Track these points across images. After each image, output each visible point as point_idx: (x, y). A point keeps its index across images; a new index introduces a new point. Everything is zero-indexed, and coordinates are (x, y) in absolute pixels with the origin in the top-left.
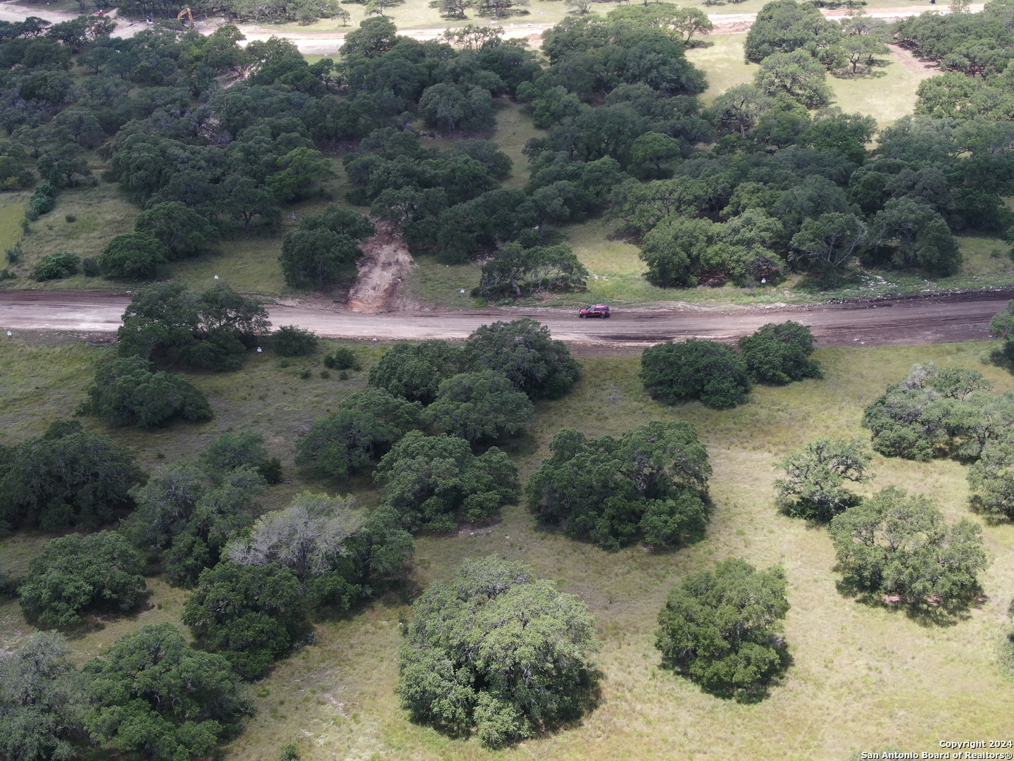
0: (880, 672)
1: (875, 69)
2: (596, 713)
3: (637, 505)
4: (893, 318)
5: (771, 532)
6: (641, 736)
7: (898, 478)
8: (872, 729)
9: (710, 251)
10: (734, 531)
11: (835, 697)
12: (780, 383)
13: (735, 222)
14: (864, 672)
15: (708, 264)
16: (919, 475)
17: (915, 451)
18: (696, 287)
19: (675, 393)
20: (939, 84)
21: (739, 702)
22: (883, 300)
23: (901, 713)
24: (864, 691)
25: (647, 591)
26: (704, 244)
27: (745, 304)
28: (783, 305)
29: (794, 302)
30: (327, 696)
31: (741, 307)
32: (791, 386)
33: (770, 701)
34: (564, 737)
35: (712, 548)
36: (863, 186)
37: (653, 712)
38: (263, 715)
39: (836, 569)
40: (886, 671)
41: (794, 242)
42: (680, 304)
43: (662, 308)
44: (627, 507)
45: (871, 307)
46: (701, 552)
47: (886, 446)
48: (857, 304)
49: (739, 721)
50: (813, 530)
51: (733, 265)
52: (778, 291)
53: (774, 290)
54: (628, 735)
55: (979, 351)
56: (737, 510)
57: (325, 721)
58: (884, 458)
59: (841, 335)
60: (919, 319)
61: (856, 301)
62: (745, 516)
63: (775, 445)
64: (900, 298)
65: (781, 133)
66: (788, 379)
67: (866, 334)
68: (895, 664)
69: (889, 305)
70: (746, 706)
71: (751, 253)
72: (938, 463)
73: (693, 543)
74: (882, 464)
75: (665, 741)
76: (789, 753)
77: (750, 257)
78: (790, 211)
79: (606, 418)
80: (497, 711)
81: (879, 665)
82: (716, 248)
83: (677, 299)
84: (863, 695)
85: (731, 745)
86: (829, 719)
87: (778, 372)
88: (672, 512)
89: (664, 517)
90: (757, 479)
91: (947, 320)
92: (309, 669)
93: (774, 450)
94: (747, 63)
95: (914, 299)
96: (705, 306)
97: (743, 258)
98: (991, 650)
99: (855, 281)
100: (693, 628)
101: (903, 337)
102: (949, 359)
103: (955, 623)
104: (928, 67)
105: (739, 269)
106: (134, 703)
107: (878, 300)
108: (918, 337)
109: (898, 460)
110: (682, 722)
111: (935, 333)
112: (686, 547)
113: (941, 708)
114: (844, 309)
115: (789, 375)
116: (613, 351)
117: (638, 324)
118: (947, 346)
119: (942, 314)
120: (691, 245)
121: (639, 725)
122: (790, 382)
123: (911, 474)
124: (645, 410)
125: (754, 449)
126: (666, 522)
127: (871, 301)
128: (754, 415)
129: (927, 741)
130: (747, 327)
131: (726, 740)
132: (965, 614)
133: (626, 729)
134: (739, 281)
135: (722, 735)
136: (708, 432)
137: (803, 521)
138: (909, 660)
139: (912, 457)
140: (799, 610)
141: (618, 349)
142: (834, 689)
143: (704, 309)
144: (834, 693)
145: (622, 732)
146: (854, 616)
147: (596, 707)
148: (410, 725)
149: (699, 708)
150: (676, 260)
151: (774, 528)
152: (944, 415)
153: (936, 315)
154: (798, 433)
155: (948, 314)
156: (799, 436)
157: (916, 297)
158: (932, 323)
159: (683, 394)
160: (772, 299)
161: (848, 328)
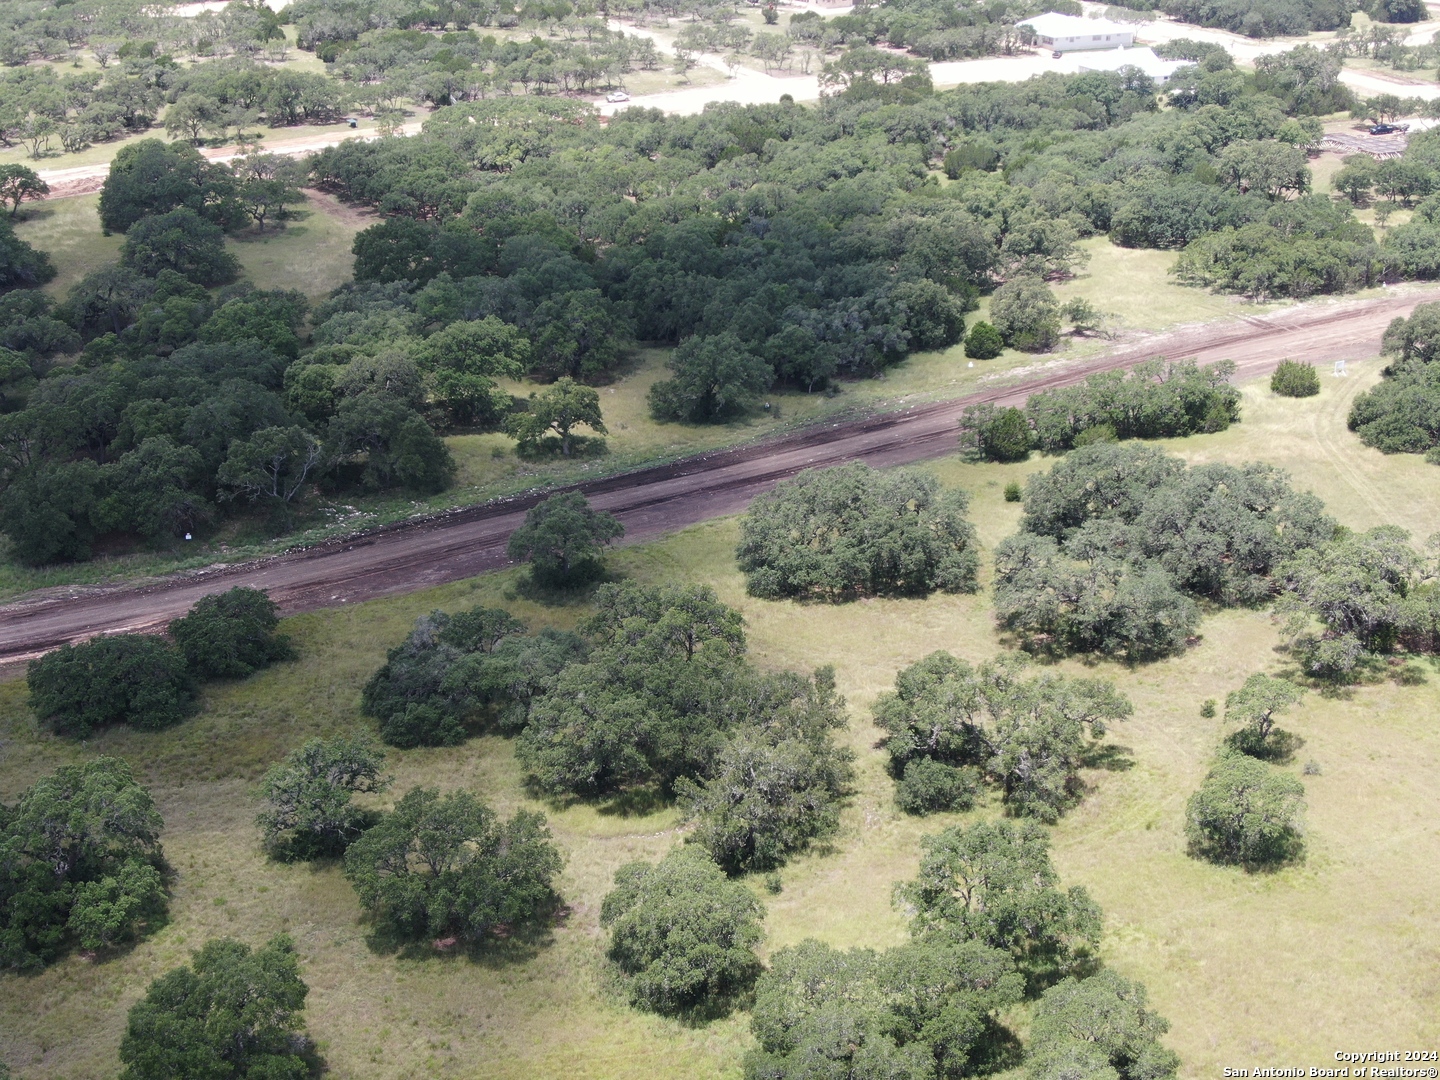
0: (449, 1048)
1: (291, 224)
3: (59, 896)
4: (379, 559)
5: (264, 890)
7: (425, 774)
9: (102, 506)
10: (210, 901)
12: (239, 676)
13: (131, 458)
14: (427, 1054)
15: (102, 524)
16: (453, 765)
17: (442, 733)
18: (90, 560)
19: (88, 720)
20: (382, 236)
22: (360, 537)
25: (97, 1020)
26: (91, 497)
27: (167, 574)
28: (223, 566)
29: (237, 560)
31: (162, 579)
32: (255, 677)
35: (183, 933)
36: (304, 386)
39: (361, 921)
41: (222, 476)
42: (71, 590)
43: (45, 598)
44: (45, 902)
45: (346, 549)
46: (168, 944)
47: (401, 734)
48: (326, 549)
50: (322, 874)
51: (140, 520)
52: (212, 548)
53: (206, 546)
55: (500, 584)
56: (209, 870)
58: (401, 752)
59: (313, 594)
60: (416, 554)
61: (324, 545)
62: (222, 876)
63: (247, 765)
64: (383, 531)
65: (174, 326)
66: (249, 668)
67: (346, 587)
69: (370, 543)
71: (163, 500)
72: (475, 743)
73: (153, 933)
74: (400, 760)
77: (163, 505)
81: (444, 1038)
82: (110, 500)
83: (67, 583)
87: (234, 661)
88: (113, 896)
89: (103, 905)
90: (230, 820)
91: (452, 550)
93: (247, 772)
94: (107, 234)
95: (402, 529)
96: (109, 586)
97: (153, 508)
98: (589, 978)
99: (318, 519)
100: (175, 1054)
101: (397, 583)
102: (463, 600)
103: (535, 955)
104: (362, 214)
105: (150, 525)
107: (354, 538)
108: (419, 579)
109: (420, 750)
111: (439, 570)
112: (143, 941)
114: (310, 558)
115: (253, 665)
117: (13, 628)
118: (458, 585)
119: (442, 544)
120: (72, 500)
122: (252, 672)
123: (442, 766)
124: (47, 753)
125: (218, 777)
126: (107, 911)
127: (345, 541)
128: (210, 729)
130: (176, 605)
132: (546, 938)
134: (152, 543)
136: (146, 767)
137: (305, 864)
139: (439, 743)
140: (322, 991)
143: (108, 590)
146: (399, 980)
150: (53, 525)
151: (266, 883)
152: (470, 677)
153: (434, 546)
154: (277, 741)
155: (450, 542)
156: (279, 746)
157: (404, 527)
158: (429, 558)
159: (100, 719)
160: (206, 561)
161: (320, 583)
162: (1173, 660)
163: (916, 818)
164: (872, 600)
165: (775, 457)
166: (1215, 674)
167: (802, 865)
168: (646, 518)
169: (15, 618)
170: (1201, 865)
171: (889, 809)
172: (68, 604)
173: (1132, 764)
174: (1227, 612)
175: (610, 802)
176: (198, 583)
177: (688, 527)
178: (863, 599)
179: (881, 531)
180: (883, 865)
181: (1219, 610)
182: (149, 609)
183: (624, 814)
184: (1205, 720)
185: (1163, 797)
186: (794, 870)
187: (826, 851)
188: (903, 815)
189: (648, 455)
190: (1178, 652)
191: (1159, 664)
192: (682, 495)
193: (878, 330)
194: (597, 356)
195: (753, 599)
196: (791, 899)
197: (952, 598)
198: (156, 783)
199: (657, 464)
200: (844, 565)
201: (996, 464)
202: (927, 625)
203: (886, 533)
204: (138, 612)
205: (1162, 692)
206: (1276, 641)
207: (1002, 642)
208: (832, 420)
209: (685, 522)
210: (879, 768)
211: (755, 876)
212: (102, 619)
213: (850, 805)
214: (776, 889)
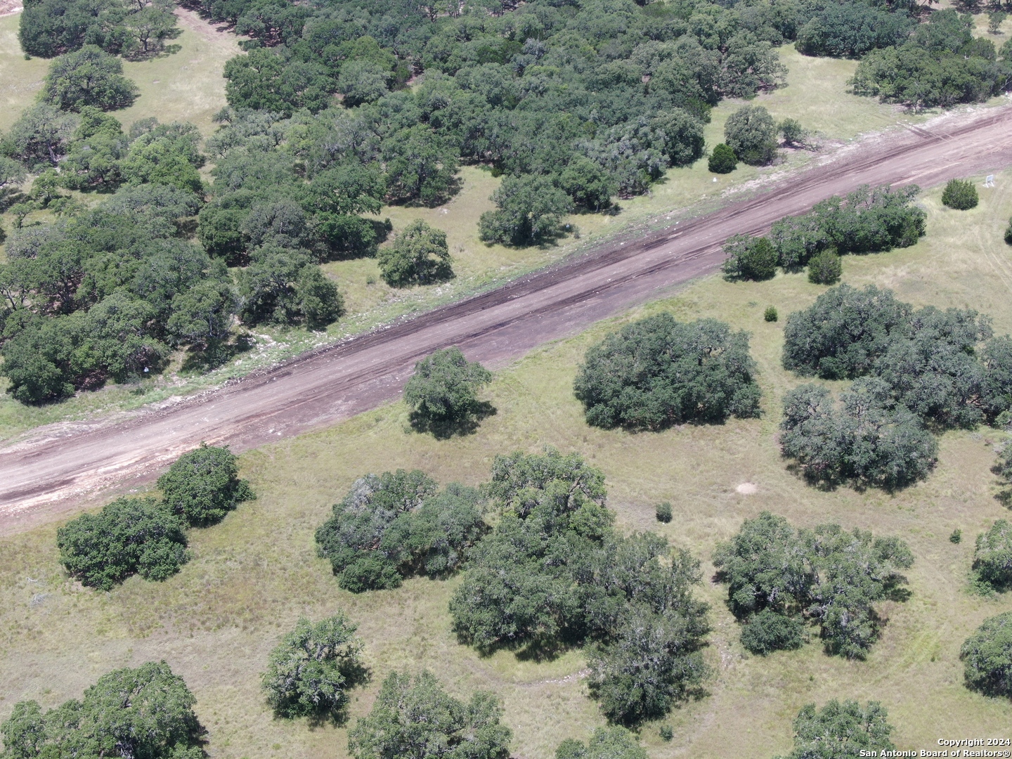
1: (167, 42)
4: (299, 389)
5: (277, 747)
7: (377, 619)
9: (79, 352)
12: (215, 520)
15: (81, 368)
16: (395, 610)
17: (383, 580)
18: (73, 395)
19: (108, 575)
20: (246, 65)
22: (280, 368)
26: (70, 347)
27: (137, 408)
28: (179, 399)
29: (189, 393)
31: (134, 414)
32: (227, 518)
41: (170, 324)
42: (65, 426)
43: (46, 436)
45: (271, 380)
47: (353, 583)
48: (255, 381)
50: (318, 729)
51: (109, 361)
52: (166, 379)
53: (161, 377)
55: (397, 416)
56: (231, 727)
58: (354, 596)
59: (255, 428)
60: (325, 385)
61: (254, 376)
62: (243, 733)
63: (239, 614)
64: (297, 361)
65: (101, 161)
66: (222, 513)
67: (278, 419)
69: (288, 374)
71: (126, 346)
72: (407, 583)
74: (355, 604)
77: (126, 350)
78: (154, 288)
79: (40, 633)
82: (85, 348)
83: (58, 419)
87: (211, 511)
91: (353, 379)
93: (240, 621)
94: (28, 59)
95: (310, 358)
96: (94, 422)
97: (120, 352)
99: (243, 346)
101: (317, 415)
102: (371, 433)
104: (220, 30)
105: (117, 365)
107: (275, 369)
108: (332, 410)
109: (368, 594)
111: (346, 400)
114: (245, 390)
115: (223, 508)
116: (12, 520)
117: (26, 468)
118: (365, 417)
119: (344, 373)
120: (56, 352)
122: (225, 514)
123: (389, 610)
124: (80, 606)
125: (219, 627)
127: (269, 373)
128: (202, 577)
130: (150, 441)
134: (120, 378)
136: (161, 617)
137: (304, 719)
139: (382, 587)
141: (18, 516)
143: (95, 426)
150: (45, 375)
151: (279, 740)
152: (404, 537)
153: (338, 375)
154: (257, 588)
155: (350, 371)
156: (259, 592)
157: (311, 356)
158: (339, 388)
159: (118, 574)
160: (164, 394)
161: (257, 416)
162: (920, 483)
163: (759, 657)
164: (683, 427)
165: (581, 278)
166: (953, 497)
167: (683, 710)
168: (494, 343)
169: (27, 458)
170: (977, 696)
171: (738, 648)
172: (66, 442)
173: (909, 594)
174: (950, 432)
175: (524, 647)
176: (163, 418)
177: (529, 352)
178: (676, 426)
179: (690, 376)
180: (744, 707)
181: (944, 430)
182: (130, 446)
183: (538, 660)
184: (954, 546)
185: (938, 627)
186: (678, 716)
187: (699, 695)
188: (749, 653)
189: (485, 279)
190: (923, 477)
191: (910, 489)
192: (518, 319)
193: (644, 154)
194: (433, 184)
195: (593, 428)
196: (681, 746)
197: (743, 422)
198: (171, 635)
199: (494, 287)
200: (664, 403)
201: (751, 281)
202: (729, 451)
203: (694, 378)
204: (121, 448)
205: (917, 517)
206: (992, 464)
207: (790, 468)
208: (618, 239)
209: (526, 347)
210: (721, 603)
211: (649, 723)
212: (95, 457)
213: (706, 644)
214: (668, 736)
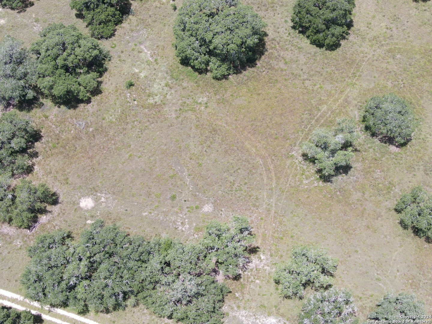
2: (263, 57)
6: (282, 70)
8: (384, 65)
11: (370, 46)
21: (326, 49)
23: (398, 56)
24: (383, 42)
30: (142, 47)
33: (341, 48)
34: (249, 72)
37: (288, 55)
38: (115, 59)
40: (394, 29)
49: (326, 61)
54: (277, 71)
57: (143, 63)
68: (399, 26)
70: (329, 52)
75: (293, 74)
76: (347, 79)
80: (220, 66)
84: (382, 45)
85: (322, 75)
86: (366, 59)
92: (132, 31)
106: (58, 72)
110: (301, 62)
113: (416, 54)
121: (282, 65)
129: (408, 73)
131: (319, 72)
133: (276, 67)
135: (318, 70)
138: (406, 23)
142: (370, 41)
144: (370, 43)
145: (274, 69)
147: (263, 54)
148: (181, 66)
149: (308, 53)
